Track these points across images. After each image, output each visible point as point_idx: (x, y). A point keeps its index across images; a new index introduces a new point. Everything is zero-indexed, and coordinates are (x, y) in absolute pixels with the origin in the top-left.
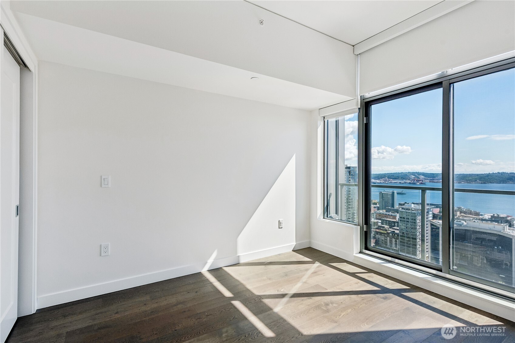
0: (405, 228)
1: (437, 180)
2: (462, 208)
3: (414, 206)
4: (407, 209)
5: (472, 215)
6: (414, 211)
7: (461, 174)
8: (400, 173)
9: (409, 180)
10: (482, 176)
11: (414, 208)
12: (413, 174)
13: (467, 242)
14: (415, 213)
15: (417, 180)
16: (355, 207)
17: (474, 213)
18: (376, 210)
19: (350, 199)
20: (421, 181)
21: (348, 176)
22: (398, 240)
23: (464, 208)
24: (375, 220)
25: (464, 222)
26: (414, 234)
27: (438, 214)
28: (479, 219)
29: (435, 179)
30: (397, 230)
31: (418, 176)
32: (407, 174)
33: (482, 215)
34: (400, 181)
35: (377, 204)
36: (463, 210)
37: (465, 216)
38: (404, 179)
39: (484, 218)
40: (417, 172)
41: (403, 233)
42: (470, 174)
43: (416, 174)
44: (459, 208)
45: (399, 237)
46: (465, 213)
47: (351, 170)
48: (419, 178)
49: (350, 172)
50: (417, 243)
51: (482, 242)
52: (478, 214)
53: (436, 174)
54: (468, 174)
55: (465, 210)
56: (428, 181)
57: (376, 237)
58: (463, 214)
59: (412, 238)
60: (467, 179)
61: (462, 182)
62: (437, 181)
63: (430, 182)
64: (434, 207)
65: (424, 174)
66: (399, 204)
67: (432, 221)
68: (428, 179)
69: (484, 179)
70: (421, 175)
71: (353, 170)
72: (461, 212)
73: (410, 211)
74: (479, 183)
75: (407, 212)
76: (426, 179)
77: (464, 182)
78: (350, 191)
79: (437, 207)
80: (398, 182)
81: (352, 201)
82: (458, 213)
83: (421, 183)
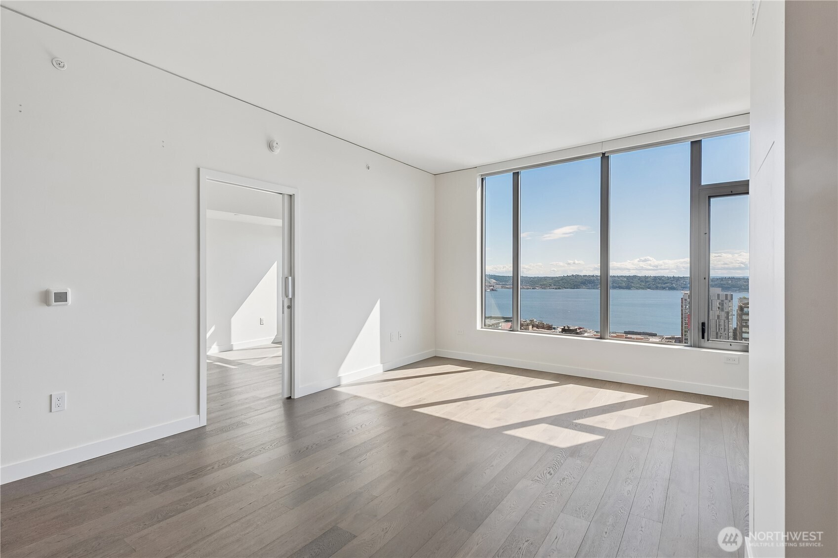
2: (535, 320)
20: (491, 286)
33: (555, 328)
36: (535, 323)
42: (544, 277)
44: (532, 321)
46: (538, 326)
48: (489, 283)
55: (537, 323)
58: (535, 329)
60: (542, 283)
62: (508, 286)
63: (502, 287)
65: (495, 278)
68: (499, 284)
70: (491, 278)
76: (497, 284)
77: (538, 287)
82: (531, 327)
83: (492, 290)
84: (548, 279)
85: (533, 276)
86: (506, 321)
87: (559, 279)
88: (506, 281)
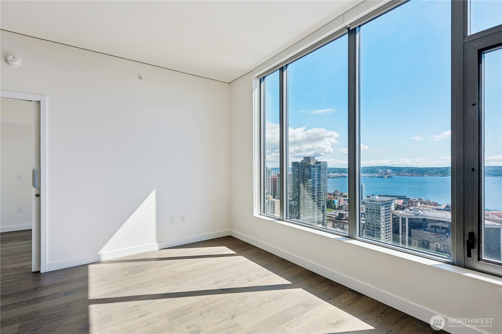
0: (371, 218)
1: (403, 173)
2: (423, 199)
3: (378, 198)
4: (372, 201)
5: (431, 205)
6: (378, 203)
7: (424, 168)
8: (370, 167)
9: (378, 173)
10: (442, 169)
11: (378, 200)
12: (381, 168)
13: (423, 230)
14: (379, 205)
15: (384, 174)
16: (325, 200)
17: (433, 204)
18: (346, 202)
19: (320, 192)
20: (388, 174)
21: (319, 170)
22: (364, 230)
23: (424, 199)
24: (344, 212)
25: (421, 212)
26: (378, 224)
27: (402, 205)
28: (435, 209)
29: (401, 172)
30: (364, 220)
31: (386, 170)
32: (376, 168)
33: (440, 205)
34: (369, 175)
35: (347, 197)
36: (423, 201)
37: (425, 207)
38: (373, 173)
39: (439, 208)
40: (384, 166)
41: (369, 223)
42: (431, 168)
43: (384, 168)
44: (420, 199)
45: (365, 227)
46: (425, 203)
47: (321, 165)
48: (387, 172)
49: (320, 166)
50: (381, 232)
51: (436, 230)
52: (436, 204)
53: (402, 167)
54: (430, 168)
55: (425, 201)
56: (395, 174)
57: (344, 228)
58: (423, 205)
59: (377, 228)
60: (429, 172)
61: (425, 175)
62: (403, 175)
63: (396, 175)
64: (396, 198)
65: (391, 168)
66: (368, 196)
67: (393, 211)
68: (394, 173)
69: (444, 172)
70: (388, 169)
71: (323, 165)
72: (421, 203)
73: (374, 203)
74: (440, 176)
75: (371, 204)
76: (393, 173)
77: (426, 175)
78: (320, 185)
79: (401, 199)
80: (367, 176)
81: (322, 195)
82: (419, 204)
83: (389, 177)
84: (434, 169)
85: (422, 167)
86: (399, 199)
87: (444, 169)
88: (400, 171)
